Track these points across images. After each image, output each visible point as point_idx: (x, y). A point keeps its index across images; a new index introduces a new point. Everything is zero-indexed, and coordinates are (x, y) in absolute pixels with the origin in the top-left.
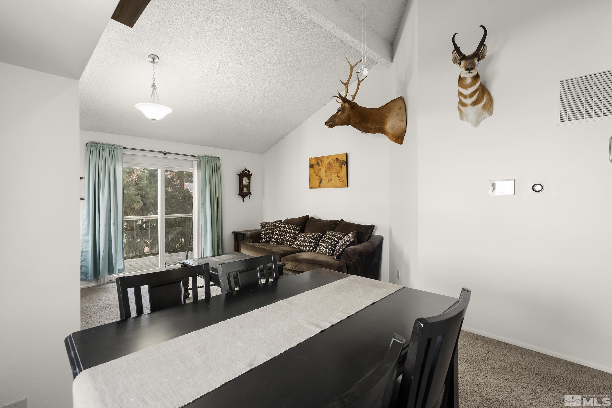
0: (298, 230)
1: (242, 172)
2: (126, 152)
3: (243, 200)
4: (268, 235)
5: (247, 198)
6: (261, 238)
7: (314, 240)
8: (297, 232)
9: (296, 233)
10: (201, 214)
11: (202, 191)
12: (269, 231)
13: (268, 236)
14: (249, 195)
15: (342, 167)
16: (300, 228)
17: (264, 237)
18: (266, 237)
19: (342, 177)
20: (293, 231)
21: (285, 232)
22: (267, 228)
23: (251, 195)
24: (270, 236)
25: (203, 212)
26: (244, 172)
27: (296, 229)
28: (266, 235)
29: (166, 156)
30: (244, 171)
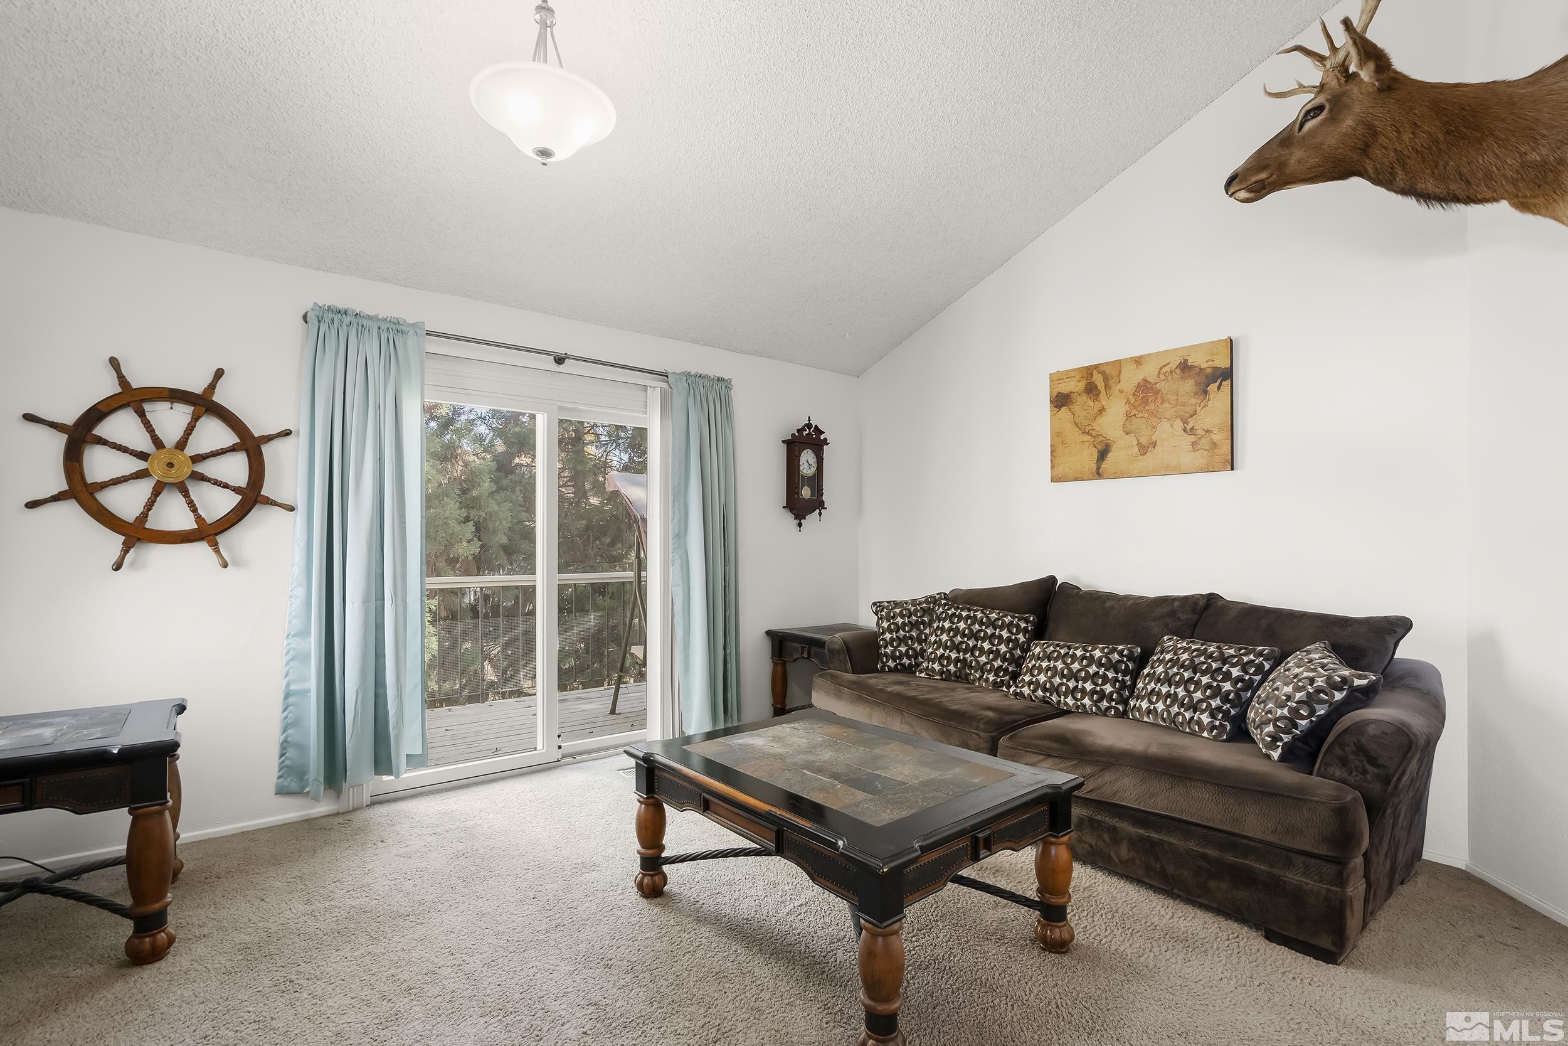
0: (1025, 630)
1: (798, 430)
2: (435, 346)
3: (800, 525)
4: (906, 644)
5: (811, 519)
6: (879, 656)
7: (1112, 670)
8: (1021, 638)
9: (1017, 640)
10: (671, 569)
11: (677, 489)
12: (908, 632)
13: (907, 651)
14: (818, 511)
15: (1206, 392)
16: (1032, 623)
17: (893, 652)
18: (900, 652)
19: (1208, 431)
20: (1005, 634)
21: (974, 636)
22: (899, 620)
23: (826, 508)
24: (914, 650)
25: (678, 563)
26: (805, 433)
27: (1018, 626)
28: (899, 645)
29: (561, 368)
30: (803, 429)
